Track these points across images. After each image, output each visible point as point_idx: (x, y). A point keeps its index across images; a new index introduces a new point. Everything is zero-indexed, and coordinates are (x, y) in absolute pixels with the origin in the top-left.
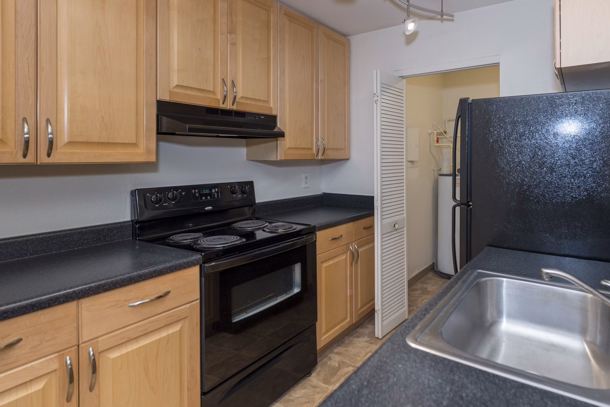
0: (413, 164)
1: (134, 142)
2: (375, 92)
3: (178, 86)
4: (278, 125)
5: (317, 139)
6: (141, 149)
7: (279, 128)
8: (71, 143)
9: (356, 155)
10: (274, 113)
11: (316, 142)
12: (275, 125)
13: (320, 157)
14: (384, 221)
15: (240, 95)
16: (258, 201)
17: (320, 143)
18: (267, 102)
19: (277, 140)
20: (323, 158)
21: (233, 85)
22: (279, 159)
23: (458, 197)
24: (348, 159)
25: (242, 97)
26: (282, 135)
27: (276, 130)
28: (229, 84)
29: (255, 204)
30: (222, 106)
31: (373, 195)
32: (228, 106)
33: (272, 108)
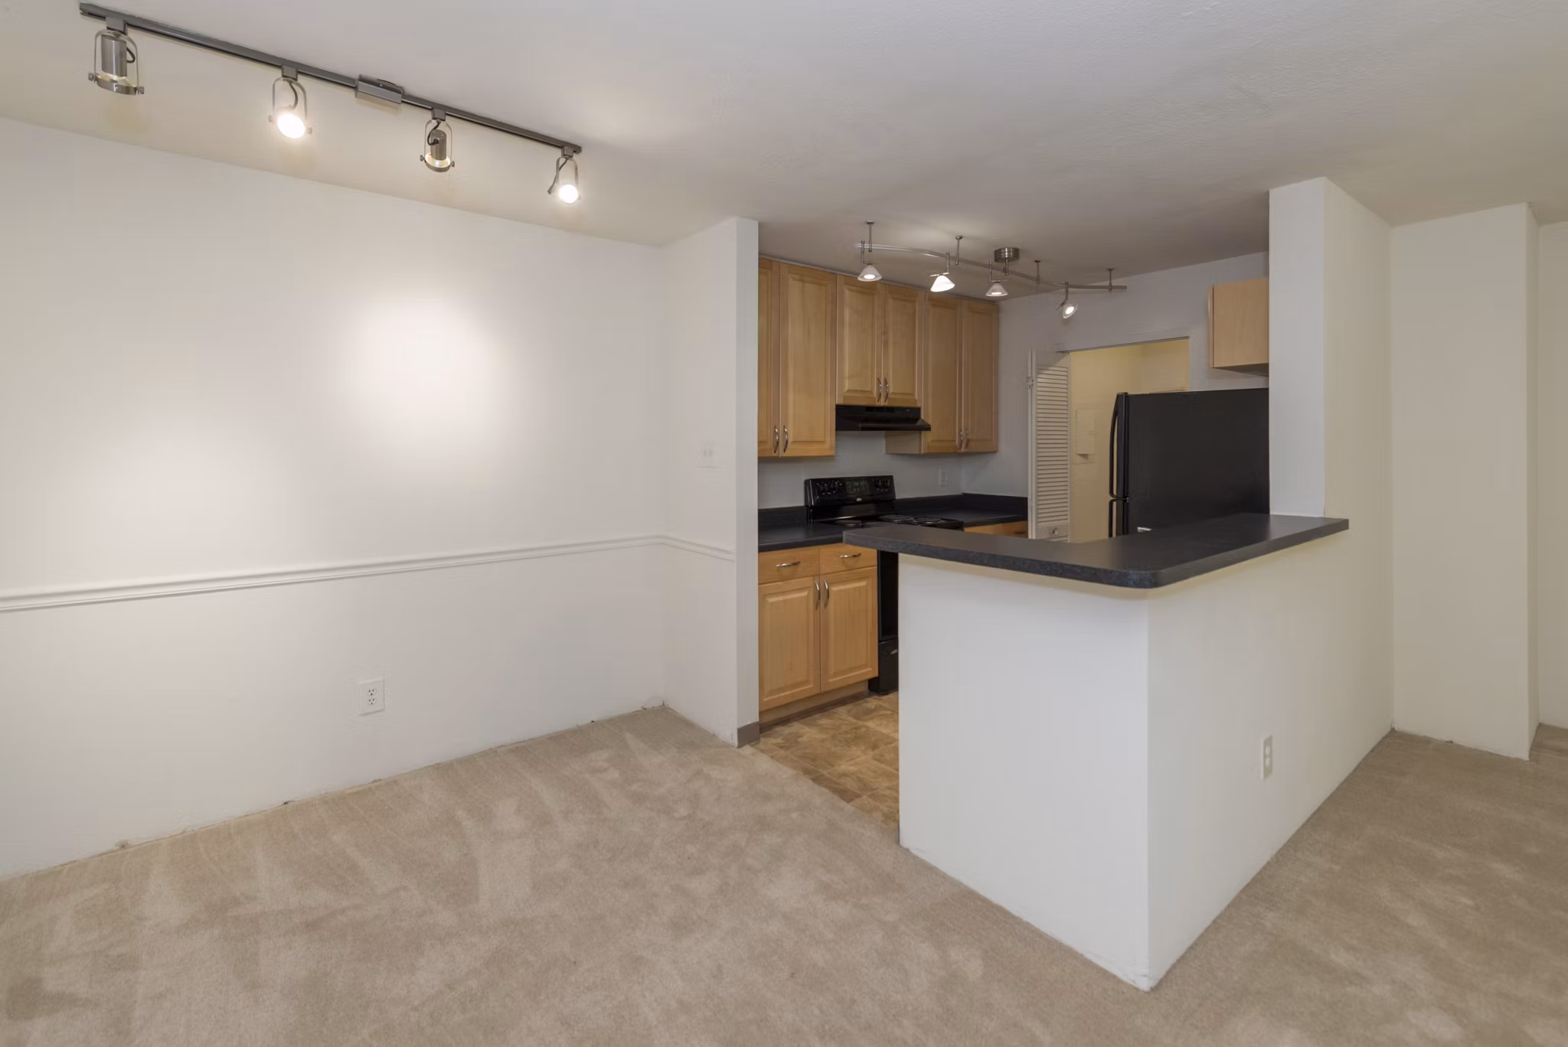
0: (1087, 459)
1: (822, 439)
2: (1030, 375)
3: (849, 391)
4: (922, 417)
5: (960, 430)
6: (827, 445)
7: (923, 421)
8: (794, 442)
9: (1005, 447)
10: (918, 405)
11: (959, 433)
12: (918, 418)
13: (963, 450)
14: (1040, 524)
15: (891, 390)
16: (898, 497)
17: (963, 433)
18: (913, 394)
19: (920, 433)
20: (966, 450)
21: (886, 382)
22: (922, 452)
23: (1115, 492)
24: (995, 452)
25: (893, 393)
26: (927, 428)
27: (919, 423)
28: (882, 381)
29: (895, 499)
30: (877, 404)
31: (1024, 496)
32: (882, 403)
33: (916, 401)
